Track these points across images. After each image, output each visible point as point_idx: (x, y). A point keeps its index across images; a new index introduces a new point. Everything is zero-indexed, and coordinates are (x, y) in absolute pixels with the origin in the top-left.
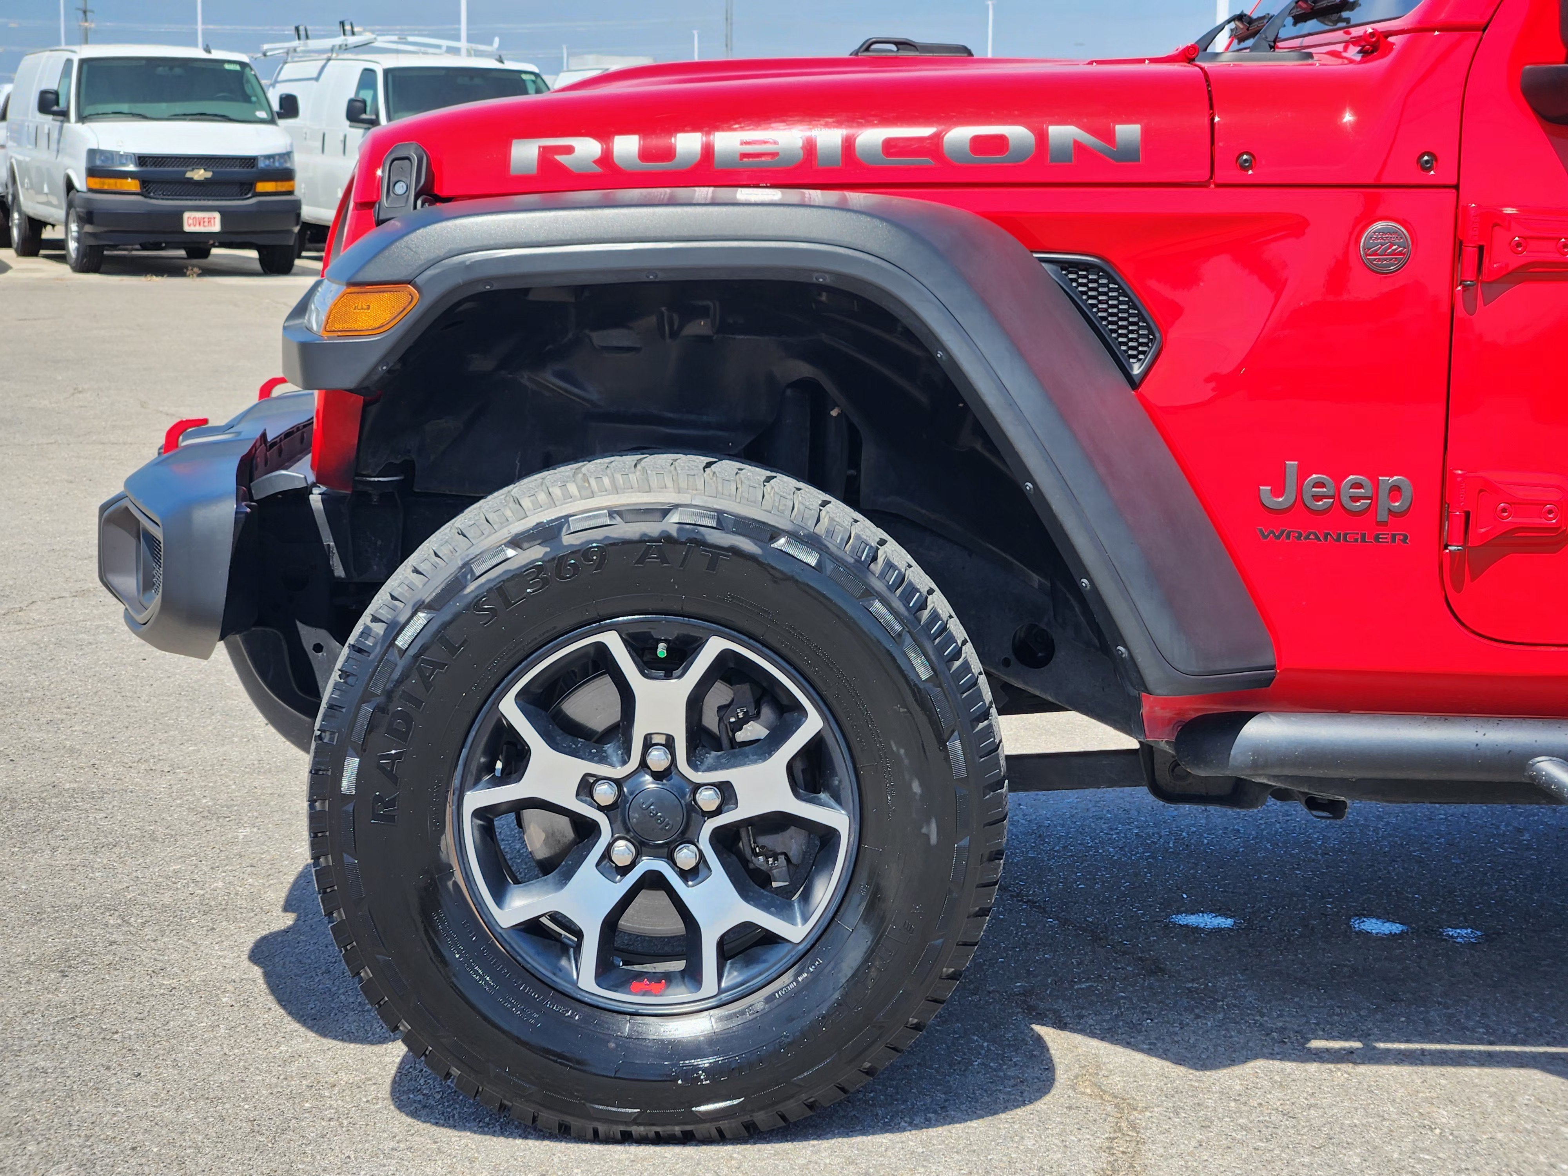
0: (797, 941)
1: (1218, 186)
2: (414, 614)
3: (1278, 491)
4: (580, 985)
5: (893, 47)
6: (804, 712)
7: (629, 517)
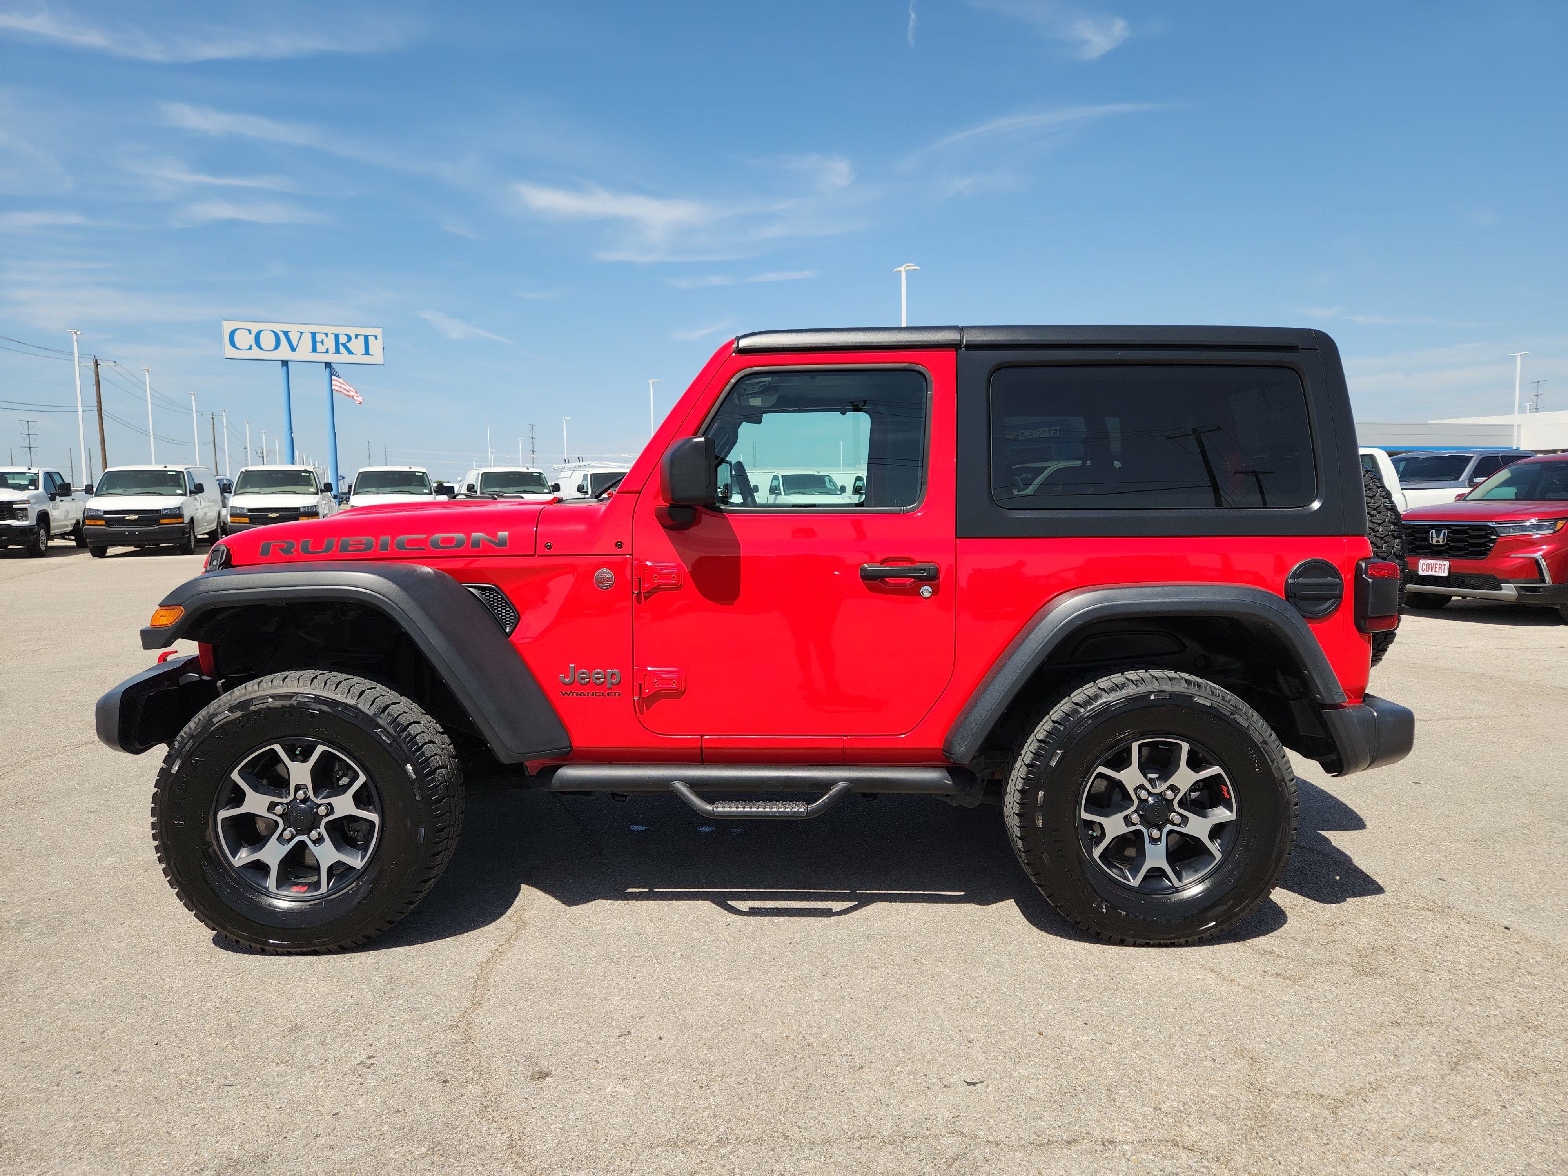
0: (359, 868)
1: (539, 556)
2: (189, 740)
3: (566, 677)
4: (269, 890)
5: (464, 497)
6: (358, 775)
7: (277, 698)
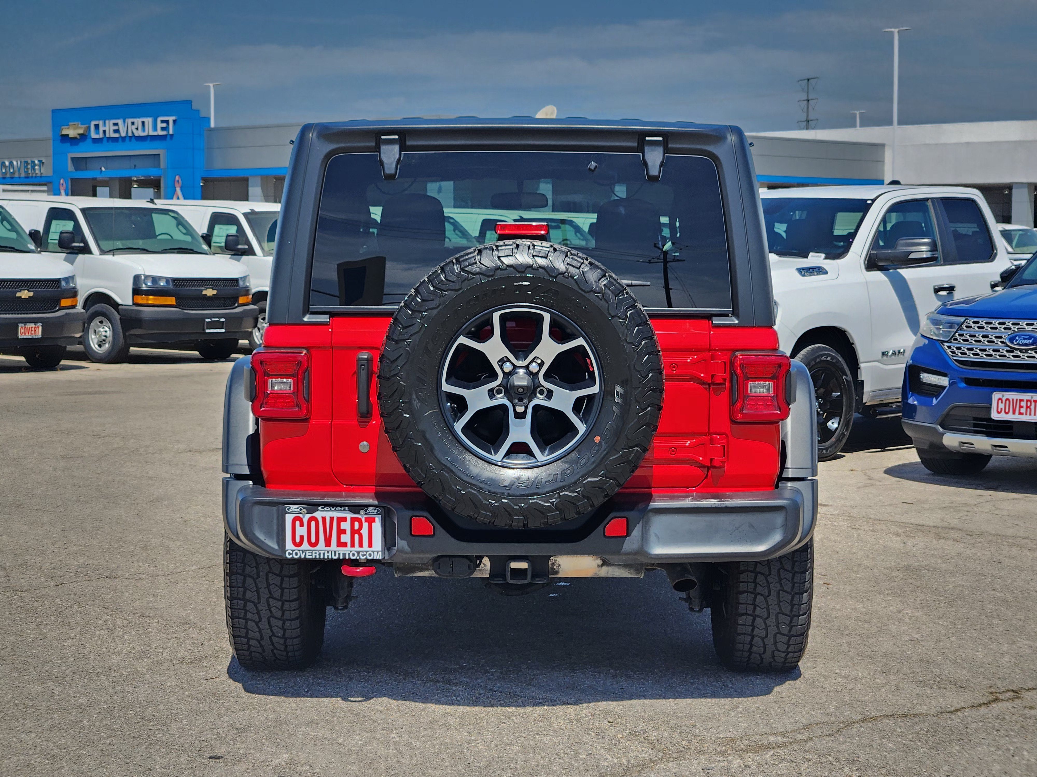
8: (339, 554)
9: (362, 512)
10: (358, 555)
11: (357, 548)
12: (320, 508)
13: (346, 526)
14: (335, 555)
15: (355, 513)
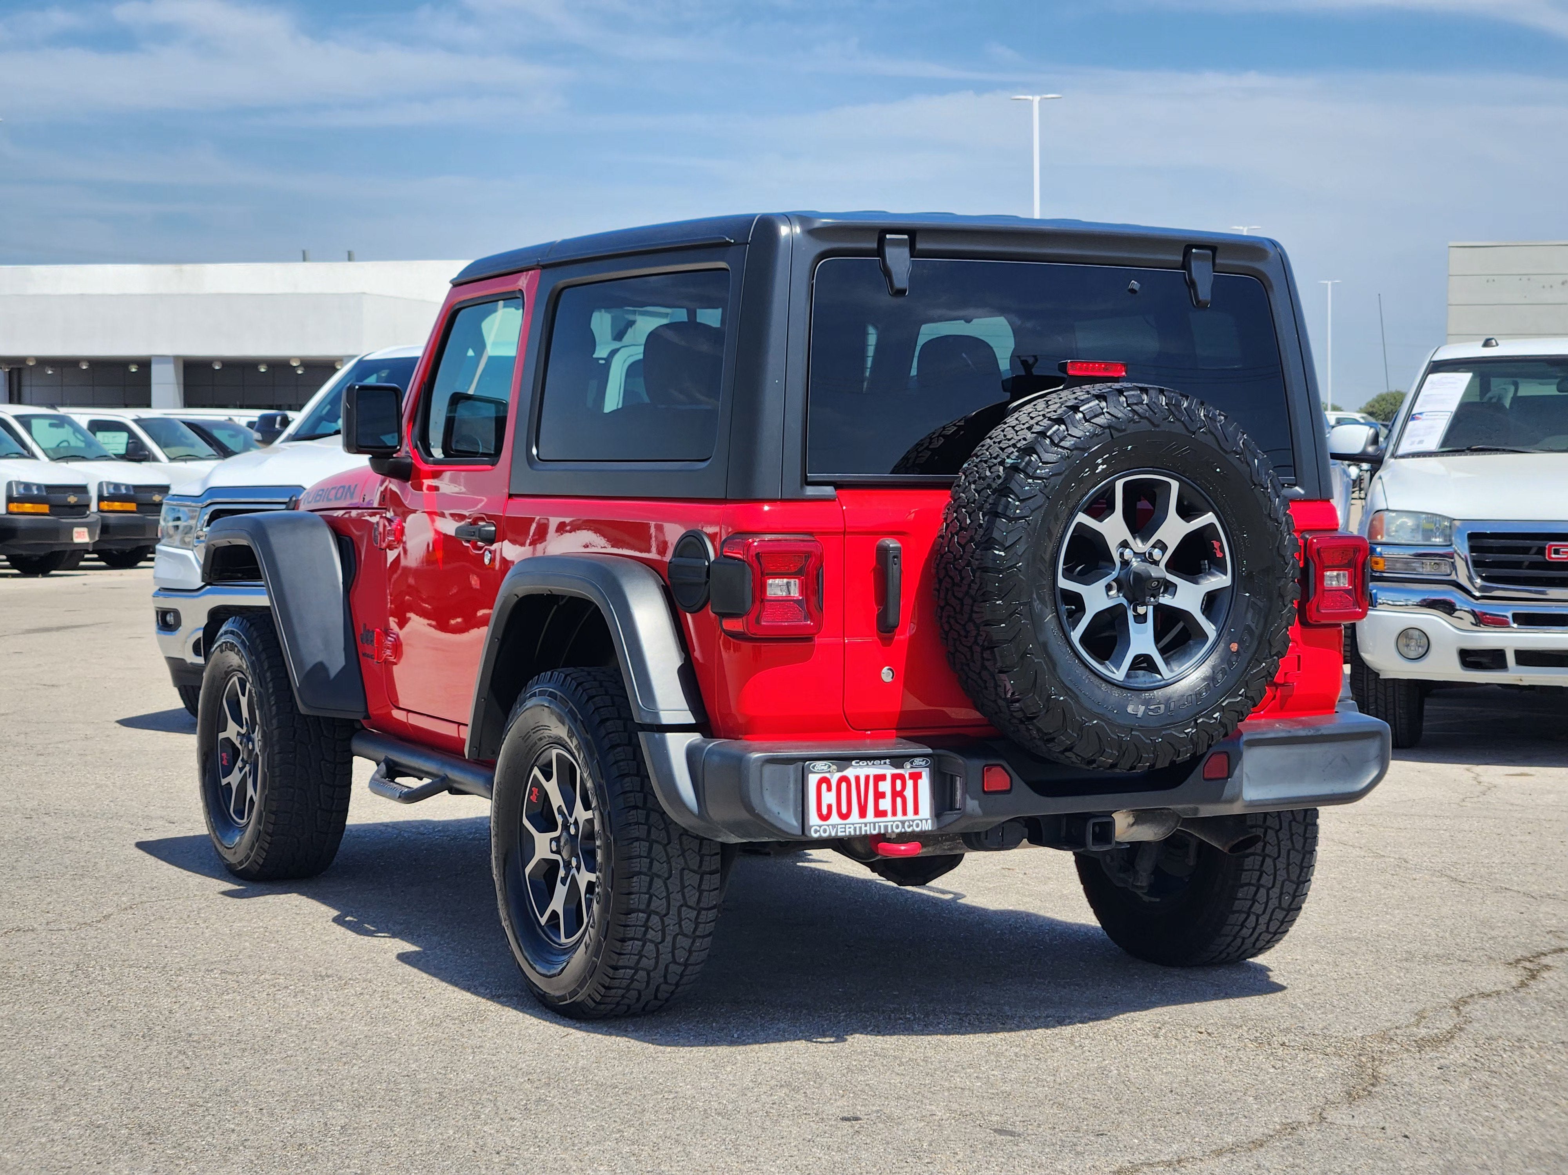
8: (880, 827)
9: (908, 765)
10: (903, 827)
11: (900, 816)
12: (853, 763)
13: (885, 787)
14: (875, 830)
15: (897, 768)
